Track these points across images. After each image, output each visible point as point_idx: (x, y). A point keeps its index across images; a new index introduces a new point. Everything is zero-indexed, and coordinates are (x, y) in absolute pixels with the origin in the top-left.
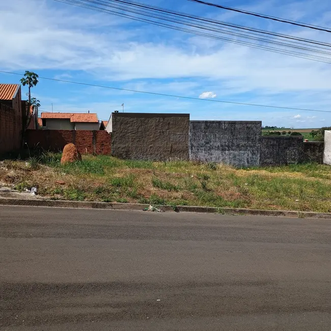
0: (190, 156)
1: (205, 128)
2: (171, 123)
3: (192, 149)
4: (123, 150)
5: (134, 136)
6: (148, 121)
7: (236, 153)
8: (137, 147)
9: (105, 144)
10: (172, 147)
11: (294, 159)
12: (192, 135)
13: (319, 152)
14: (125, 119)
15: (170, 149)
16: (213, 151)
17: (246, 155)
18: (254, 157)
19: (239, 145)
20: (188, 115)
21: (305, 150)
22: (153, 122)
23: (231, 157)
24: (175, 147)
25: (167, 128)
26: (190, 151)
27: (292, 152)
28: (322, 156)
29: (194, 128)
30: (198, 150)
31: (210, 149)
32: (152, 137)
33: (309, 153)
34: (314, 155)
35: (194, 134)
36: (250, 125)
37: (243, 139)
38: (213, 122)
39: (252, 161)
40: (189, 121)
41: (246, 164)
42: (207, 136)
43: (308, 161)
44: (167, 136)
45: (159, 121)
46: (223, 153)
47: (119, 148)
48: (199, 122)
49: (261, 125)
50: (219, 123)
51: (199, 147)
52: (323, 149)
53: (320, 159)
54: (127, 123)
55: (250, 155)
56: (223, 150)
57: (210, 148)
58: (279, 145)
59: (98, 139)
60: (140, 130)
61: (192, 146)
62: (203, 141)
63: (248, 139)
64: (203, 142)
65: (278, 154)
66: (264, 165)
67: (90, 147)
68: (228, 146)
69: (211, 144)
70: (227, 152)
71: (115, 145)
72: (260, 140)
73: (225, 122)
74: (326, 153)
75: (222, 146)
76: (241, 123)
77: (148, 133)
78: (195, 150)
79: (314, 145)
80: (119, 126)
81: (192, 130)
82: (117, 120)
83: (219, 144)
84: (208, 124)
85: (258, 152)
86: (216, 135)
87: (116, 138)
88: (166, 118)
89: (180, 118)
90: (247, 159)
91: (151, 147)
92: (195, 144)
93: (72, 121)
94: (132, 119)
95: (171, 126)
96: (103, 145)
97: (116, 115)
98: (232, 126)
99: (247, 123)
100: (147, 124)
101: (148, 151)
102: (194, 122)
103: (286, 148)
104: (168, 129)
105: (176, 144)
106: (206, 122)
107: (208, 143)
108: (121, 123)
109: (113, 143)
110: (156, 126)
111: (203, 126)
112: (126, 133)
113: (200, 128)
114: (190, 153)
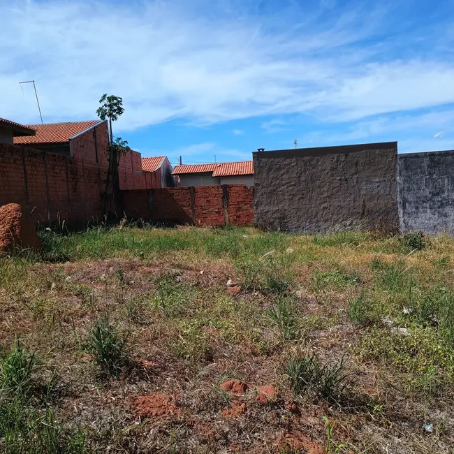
0: (401, 220)
1: (429, 166)
2: (361, 161)
3: (404, 208)
4: (275, 216)
5: (293, 190)
6: (318, 161)
8: (298, 210)
9: (244, 207)
10: (364, 206)
12: (404, 180)
14: (277, 160)
15: (361, 211)
16: (448, 209)
20: (394, 145)
22: (327, 163)
24: (370, 205)
25: (353, 171)
26: (401, 211)
29: (407, 168)
30: (417, 208)
31: (442, 206)
32: (325, 189)
35: (408, 179)
40: (397, 155)
42: (434, 181)
44: (354, 186)
45: (337, 161)
47: (268, 212)
48: (417, 156)
51: (420, 203)
54: (279, 169)
57: (442, 204)
59: (232, 200)
60: (303, 179)
61: (405, 201)
62: (427, 190)
64: (427, 192)
67: (218, 212)
69: (446, 194)
71: (259, 209)
78: (409, 208)
80: (265, 175)
81: (404, 172)
82: (261, 164)
87: (262, 195)
88: (351, 154)
89: (377, 151)
91: (324, 208)
92: (410, 197)
93: (214, 175)
94: (288, 161)
95: (360, 168)
96: (239, 208)
97: (259, 155)
100: (314, 167)
101: (320, 215)
102: (407, 157)
104: (356, 174)
105: (371, 199)
106: (432, 155)
107: (437, 194)
108: (270, 169)
109: (257, 205)
110: (332, 169)
111: (426, 161)
112: (279, 185)
113: (420, 167)
114: (401, 215)
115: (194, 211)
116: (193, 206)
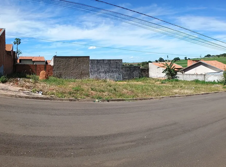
0: (90, 76)
1: (97, 63)
2: (81, 60)
3: (91, 73)
4: (58, 74)
5: (64, 67)
6: (70, 60)
7: (112, 74)
8: (65, 73)
9: (50, 71)
11: (137, 76)
13: (147, 72)
14: (60, 59)
15: (81, 73)
16: (101, 74)
17: (116, 75)
18: (120, 76)
19: (113, 70)
20: (89, 57)
21: (142, 72)
22: (73, 60)
23: (109, 76)
24: (83, 72)
25: (79, 63)
26: (90, 74)
27: (136, 73)
28: (148, 74)
30: (94, 73)
31: (99, 73)
32: (72, 67)
33: (143, 73)
34: (145, 74)
35: (92, 66)
36: (117, 61)
37: (114, 68)
38: (100, 60)
39: (119, 78)
40: (89, 59)
41: (116, 79)
42: (98, 67)
43: (143, 77)
44: (79, 67)
45: (75, 60)
46: (106, 75)
48: (94, 60)
49: (122, 61)
50: (103, 60)
52: (149, 71)
53: (148, 76)
54: (60, 61)
55: (118, 75)
56: (105, 73)
58: (130, 70)
59: (47, 69)
60: (66, 64)
61: (91, 71)
63: (117, 67)
64: (96, 69)
65: (130, 74)
66: (124, 79)
68: (108, 71)
69: (100, 70)
70: (107, 74)
72: (122, 68)
73: (106, 60)
74: (150, 73)
75: (105, 71)
76: (113, 60)
77: (70, 66)
79: (145, 69)
80: (56, 63)
81: (91, 64)
82: (56, 59)
83: (103, 70)
84: (98, 61)
85: (121, 73)
86: (102, 66)
87: (55, 68)
88: (78, 58)
89: (85, 58)
90: (117, 77)
91: (71, 72)
92: (92, 70)
93: (33, 60)
94: (63, 59)
95: (81, 62)
97: (55, 57)
98: (109, 62)
99: (116, 60)
100: (69, 61)
101: (70, 74)
102: (92, 60)
103: (133, 71)
104: (80, 64)
105: (83, 70)
106: (97, 60)
107: (99, 70)
108: (58, 61)
109: (54, 71)
110: (74, 62)
111: (96, 62)
112: (60, 66)
113: (95, 63)
114: (90, 75)
115: (36, 71)
116: (36, 70)
